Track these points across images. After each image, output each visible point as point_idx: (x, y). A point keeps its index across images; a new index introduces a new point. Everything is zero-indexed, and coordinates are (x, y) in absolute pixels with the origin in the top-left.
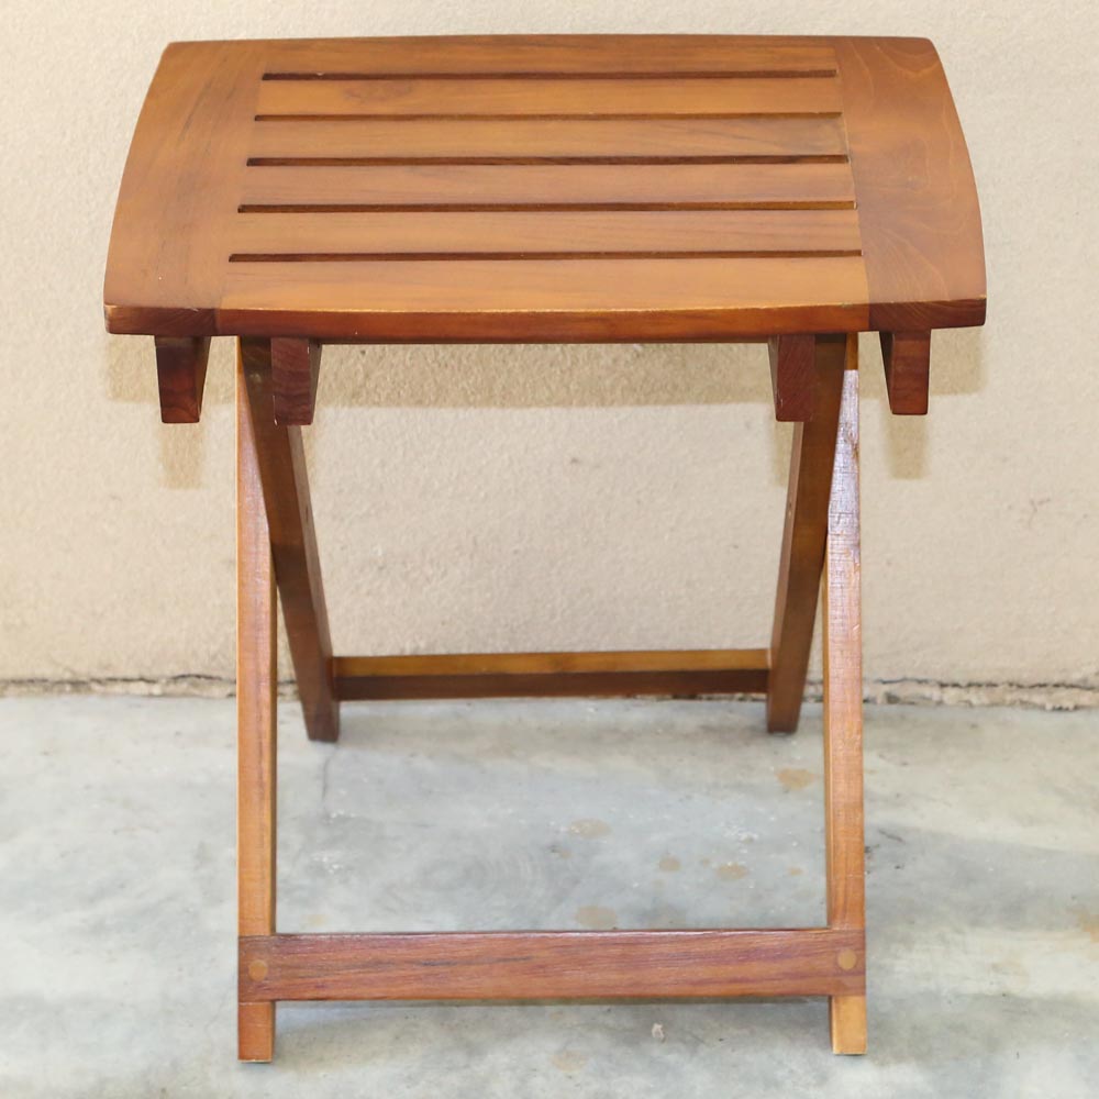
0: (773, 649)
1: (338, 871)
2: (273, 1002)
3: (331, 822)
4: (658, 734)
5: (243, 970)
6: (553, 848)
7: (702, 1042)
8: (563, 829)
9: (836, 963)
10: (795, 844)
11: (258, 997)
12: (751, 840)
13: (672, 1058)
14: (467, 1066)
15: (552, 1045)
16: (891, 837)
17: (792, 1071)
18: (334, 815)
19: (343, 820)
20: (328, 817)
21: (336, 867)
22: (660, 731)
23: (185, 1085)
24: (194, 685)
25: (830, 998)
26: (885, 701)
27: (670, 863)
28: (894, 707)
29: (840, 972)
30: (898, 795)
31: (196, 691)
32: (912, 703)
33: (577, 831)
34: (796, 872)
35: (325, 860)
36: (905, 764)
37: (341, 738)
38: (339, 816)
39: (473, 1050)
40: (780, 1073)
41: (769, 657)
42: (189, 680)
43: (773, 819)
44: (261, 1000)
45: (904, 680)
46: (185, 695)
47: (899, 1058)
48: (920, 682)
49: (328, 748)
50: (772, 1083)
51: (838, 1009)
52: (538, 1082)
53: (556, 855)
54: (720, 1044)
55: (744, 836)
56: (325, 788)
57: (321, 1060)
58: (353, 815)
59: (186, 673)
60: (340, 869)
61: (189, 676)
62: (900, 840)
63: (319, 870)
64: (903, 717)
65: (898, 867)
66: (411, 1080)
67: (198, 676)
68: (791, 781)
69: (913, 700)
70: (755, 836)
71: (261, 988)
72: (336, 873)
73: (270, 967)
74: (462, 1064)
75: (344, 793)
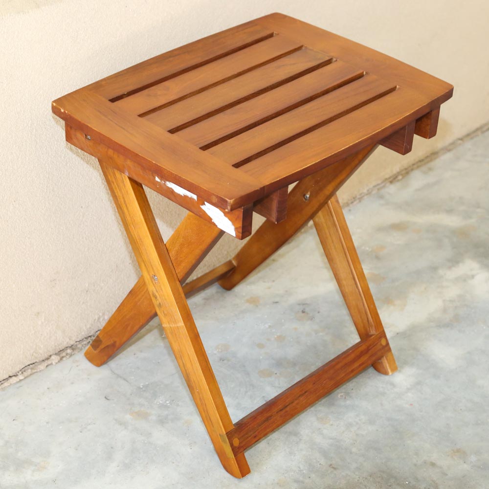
3: (144, 389)
6: (222, 359)
8: (215, 352)
10: (283, 321)
11: (239, 452)
13: (349, 402)
14: (300, 440)
16: (303, 304)
17: (382, 387)
18: (141, 387)
19: (146, 386)
20: (139, 388)
21: (168, 402)
27: (260, 346)
29: (383, 347)
34: (296, 329)
35: (161, 402)
38: (143, 386)
40: (381, 390)
41: (234, 262)
42: (27, 368)
43: (266, 316)
46: (32, 374)
50: (383, 394)
51: (387, 359)
53: (225, 361)
55: (267, 326)
56: (125, 379)
58: (147, 383)
60: (170, 402)
63: (164, 406)
68: (253, 302)
70: (269, 324)
71: (239, 448)
72: (171, 404)
73: (239, 439)
74: (298, 440)
75: (133, 378)
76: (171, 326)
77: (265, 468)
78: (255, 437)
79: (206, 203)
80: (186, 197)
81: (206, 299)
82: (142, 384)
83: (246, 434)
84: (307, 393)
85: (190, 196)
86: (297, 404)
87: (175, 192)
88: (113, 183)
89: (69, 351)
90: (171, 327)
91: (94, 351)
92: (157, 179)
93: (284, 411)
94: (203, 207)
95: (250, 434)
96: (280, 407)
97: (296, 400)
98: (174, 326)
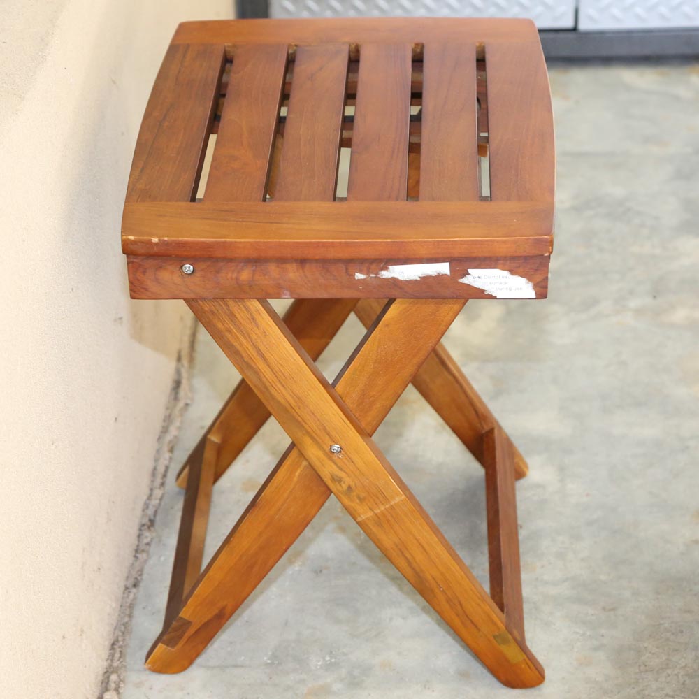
38: (269, 659)
56: (235, 666)
58: (270, 653)
76: (377, 511)
79: (470, 271)
80: (425, 280)
82: (265, 658)
85: (434, 274)
87: (401, 281)
88: (229, 331)
89: (114, 677)
90: (376, 514)
91: (172, 649)
92: (359, 276)
94: (465, 280)
98: (382, 508)
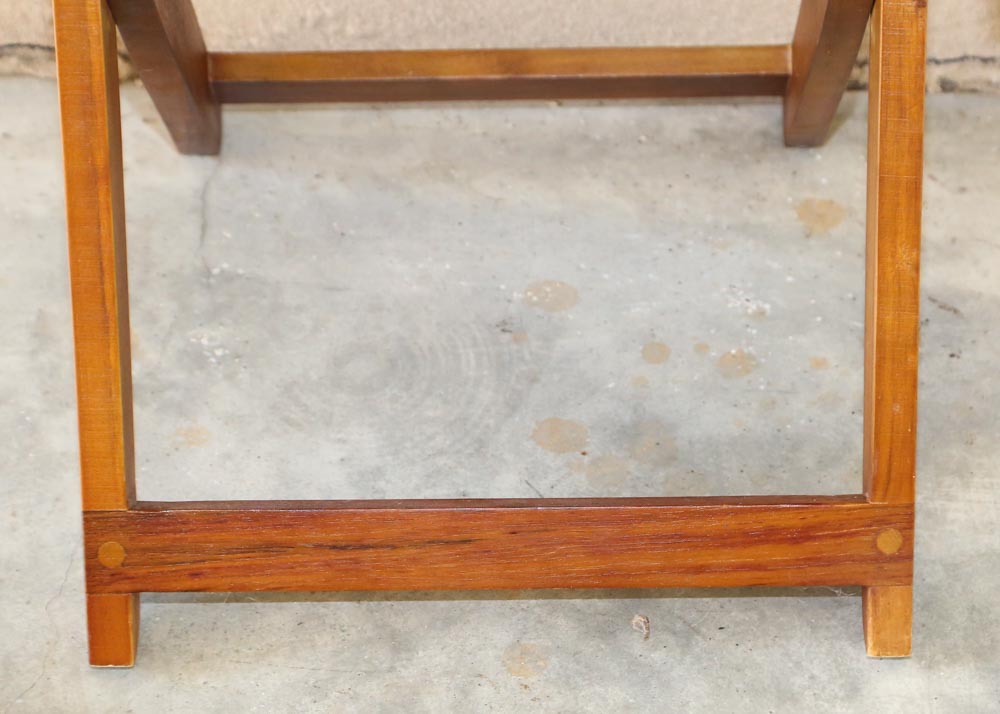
0: (795, 46)
1: (221, 361)
2: (136, 592)
3: (212, 281)
4: (640, 142)
5: (91, 555)
6: (504, 327)
7: (698, 632)
8: (516, 296)
9: (874, 545)
10: (819, 319)
11: (113, 587)
12: (761, 313)
13: (658, 656)
14: (391, 669)
15: (502, 636)
16: (942, 307)
17: (812, 677)
18: (216, 271)
19: (228, 278)
20: (208, 273)
21: (219, 352)
22: (643, 138)
23: (21, 697)
24: (28, 60)
25: (864, 589)
26: (939, 89)
27: (656, 351)
28: (950, 98)
29: (880, 558)
30: (954, 240)
31: (29, 70)
32: (974, 91)
33: (535, 298)
34: (820, 364)
35: (205, 342)
36: (963, 190)
37: (225, 148)
38: (223, 271)
39: (400, 645)
40: (799, 681)
41: (789, 55)
42: (20, 51)
43: (790, 279)
44: (118, 592)
45: (963, 59)
46: (15, 74)
47: (952, 657)
48: (985, 61)
49: (207, 163)
50: (787, 696)
51: (875, 603)
52: (484, 692)
53: (506, 337)
54: (720, 635)
55: (752, 307)
56: (204, 228)
57: (200, 657)
58: (241, 271)
59: (15, 41)
60: (224, 356)
61: (19, 45)
62: (956, 311)
63: (196, 358)
64: (962, 114)
65: (952, 356)
66: (318, 690)
67: (32, 47)
68: (816, 217)
69: (972, 86)
70: (767, 307)
71: (116, 576)
72: (219, 363)
73: (126, 551)
74: (385, 666)
75: (228, 235)
77: (201, 681)
78: (195, 575)
81: (705, 135)
82: (225, 266)
83: (163, 550)
84: (467, 547)
86: (414, 560)
93: (348, 555)
95: (175, 557)
96: (338, 536)
97: (415, 545)
